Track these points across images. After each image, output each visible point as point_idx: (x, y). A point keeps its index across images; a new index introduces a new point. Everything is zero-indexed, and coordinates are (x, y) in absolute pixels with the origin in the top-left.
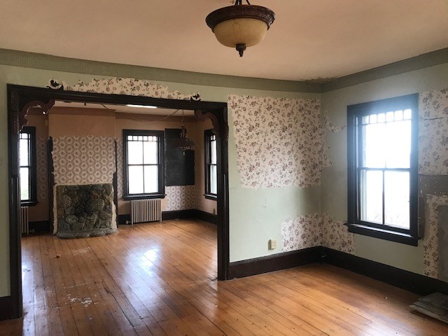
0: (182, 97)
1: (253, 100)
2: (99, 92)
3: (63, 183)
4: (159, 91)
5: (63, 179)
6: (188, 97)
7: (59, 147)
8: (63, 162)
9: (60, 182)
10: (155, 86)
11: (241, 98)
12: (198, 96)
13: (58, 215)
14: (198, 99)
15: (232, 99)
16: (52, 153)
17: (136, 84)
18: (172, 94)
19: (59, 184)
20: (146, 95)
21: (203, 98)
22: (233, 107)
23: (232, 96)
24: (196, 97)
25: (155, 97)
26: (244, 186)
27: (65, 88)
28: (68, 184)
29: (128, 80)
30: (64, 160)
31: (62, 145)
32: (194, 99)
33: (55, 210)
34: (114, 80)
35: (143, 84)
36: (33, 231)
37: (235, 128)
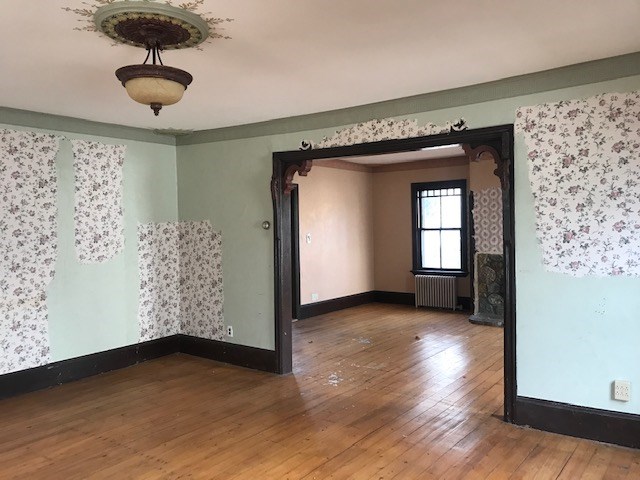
0: (438, 130)
1: (572, 107)
2: (342, 144)
3: (486, 251)
4: (406, 129)
5: (485, 246)
6: (447, 128)
7: (481, 204)
8: (485, 223)
9: (481, 249)
10: (401, 124)
11: (545, 110)
12: (462, 123)
13: (479, 292)
14: (462, 128)
15: (524, 113)
16: (473, 211)
17: (378, 126)
18: (423, 129)
19: (480, 252)
20: (391, 137)
21: (470, 125)
22: (526, 129)
23: (523, 110)
24: (459, 125)
25: (402, 137)
26: (550, 268)
27: (313, 148)
28: (492, 253)
29: (369, 124)
30: (487, 221)
31: (485, 200)
32: (456, 129)
33: (476, 285)
34: (355, 127)
35: (386, 124)
36: (461, 307)
37: (531, 164)
